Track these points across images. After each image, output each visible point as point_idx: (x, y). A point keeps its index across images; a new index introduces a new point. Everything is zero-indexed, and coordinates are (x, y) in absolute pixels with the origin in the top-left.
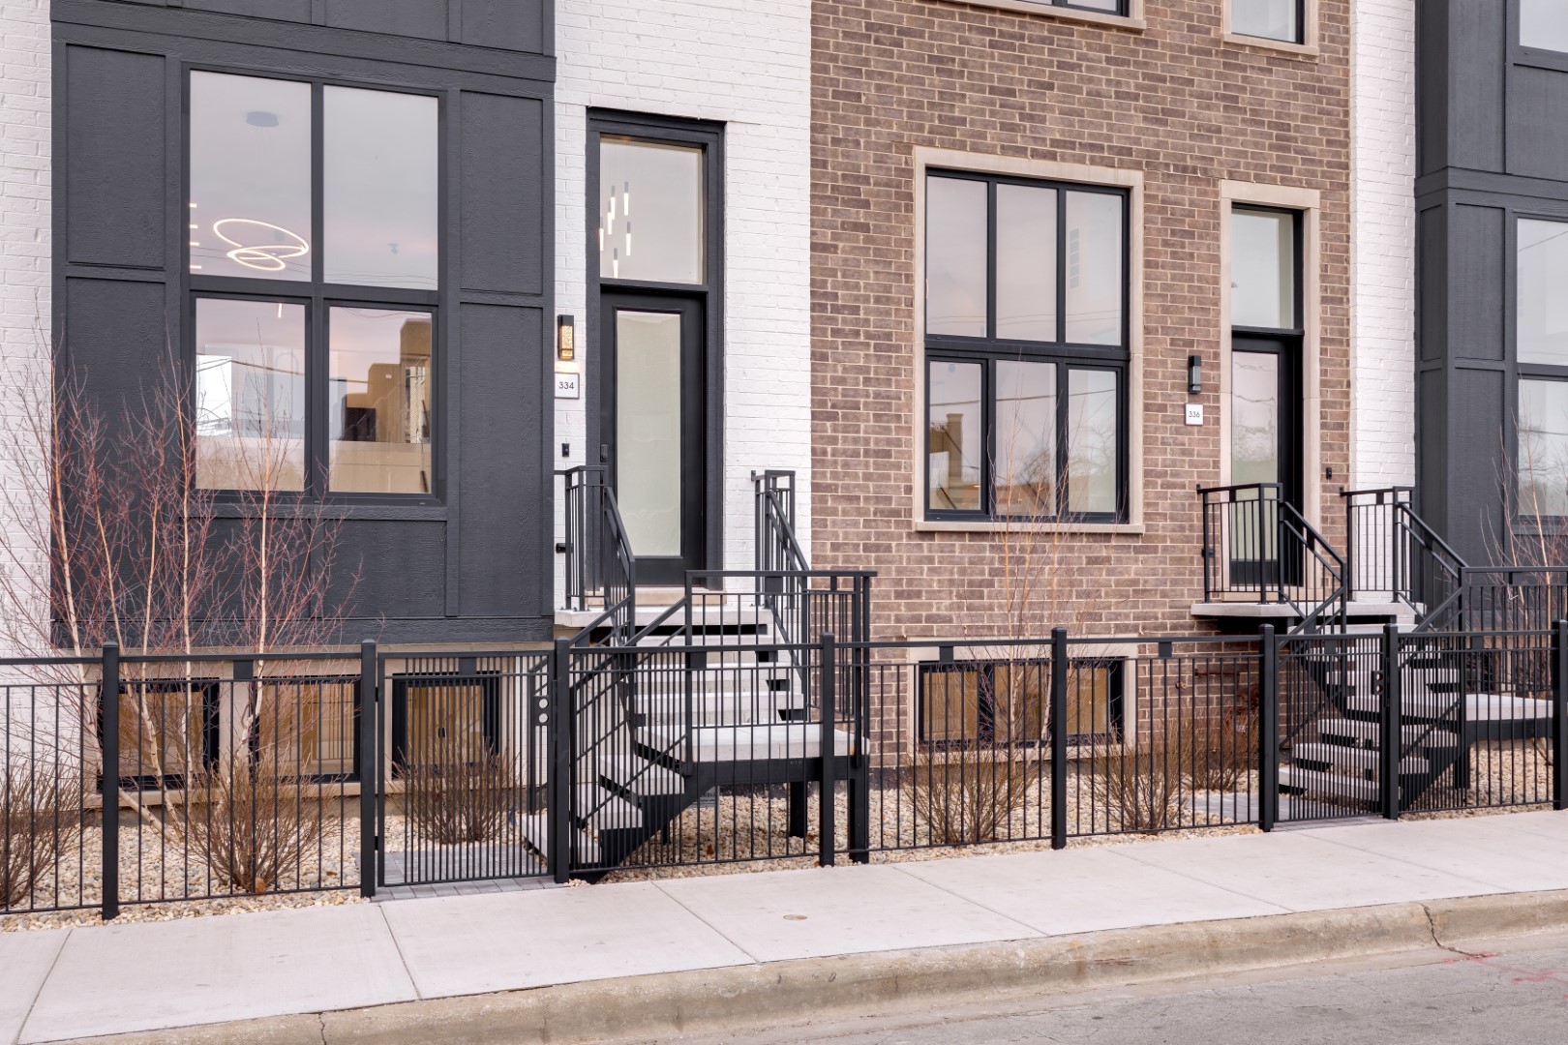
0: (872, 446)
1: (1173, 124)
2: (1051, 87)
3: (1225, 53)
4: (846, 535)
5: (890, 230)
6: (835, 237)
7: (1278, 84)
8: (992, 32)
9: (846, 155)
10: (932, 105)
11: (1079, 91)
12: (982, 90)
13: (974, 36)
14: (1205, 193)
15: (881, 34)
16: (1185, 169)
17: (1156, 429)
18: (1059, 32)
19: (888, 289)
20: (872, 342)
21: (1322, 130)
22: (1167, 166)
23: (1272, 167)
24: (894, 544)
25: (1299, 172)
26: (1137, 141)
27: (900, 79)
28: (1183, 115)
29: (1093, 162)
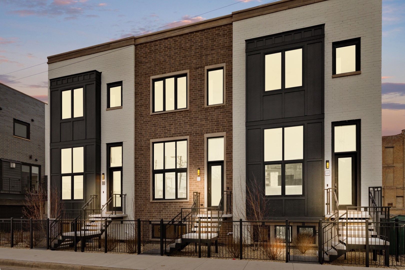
0: (144, 189)
1: (195, 126)
2: (172, 124)
3: (205, 110)
4: (140, 203)
5: (146, 154)
6: (139, 156)
7: (217, 113)
8: (162, 118)
9: (140, 143)
10: (153, 132)
11: (177, 124)
12: (161, 128)
13: (160, 119)
14: (201, 137)
15: (145, 123)
16: (197, 134)
17: (192, 182)
18: (174, 114)
19: (146, 163)
20: (144, 172)
21: (226, 120)
22: (194, 134)
23: (215, 130)
24: (147, 204)
25: (221, 129)
26: (188, 130)
27: (148, 129)
28: (197, 123)
29: (180, 136)
